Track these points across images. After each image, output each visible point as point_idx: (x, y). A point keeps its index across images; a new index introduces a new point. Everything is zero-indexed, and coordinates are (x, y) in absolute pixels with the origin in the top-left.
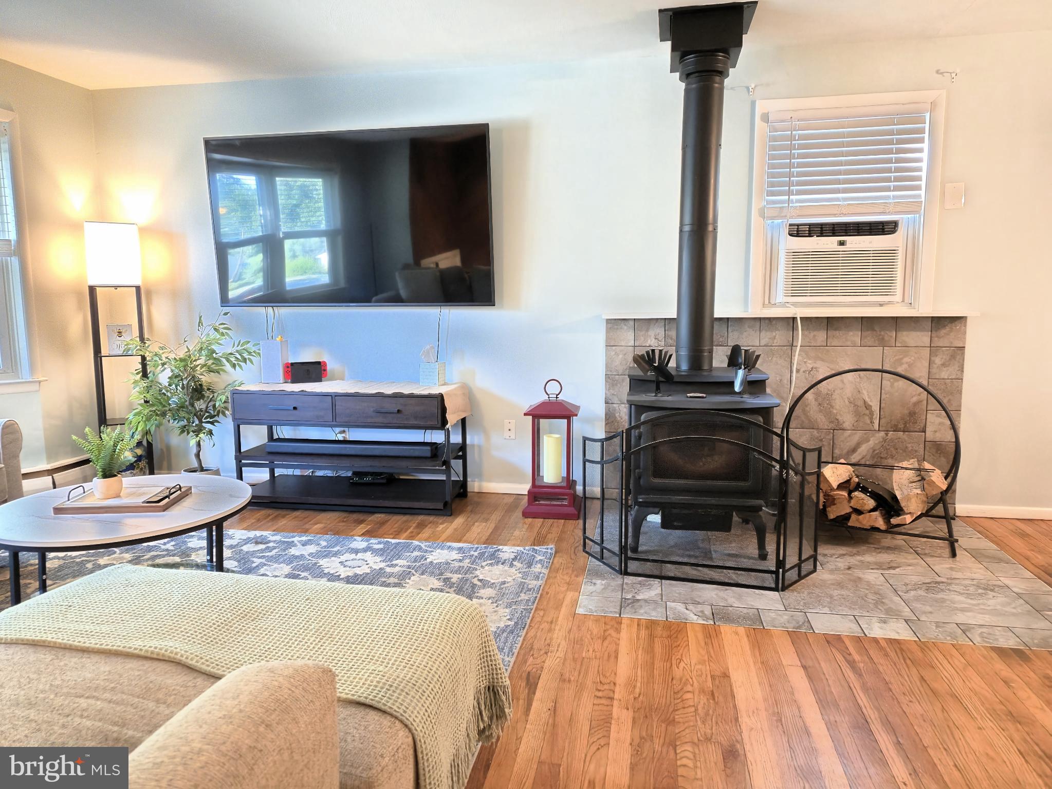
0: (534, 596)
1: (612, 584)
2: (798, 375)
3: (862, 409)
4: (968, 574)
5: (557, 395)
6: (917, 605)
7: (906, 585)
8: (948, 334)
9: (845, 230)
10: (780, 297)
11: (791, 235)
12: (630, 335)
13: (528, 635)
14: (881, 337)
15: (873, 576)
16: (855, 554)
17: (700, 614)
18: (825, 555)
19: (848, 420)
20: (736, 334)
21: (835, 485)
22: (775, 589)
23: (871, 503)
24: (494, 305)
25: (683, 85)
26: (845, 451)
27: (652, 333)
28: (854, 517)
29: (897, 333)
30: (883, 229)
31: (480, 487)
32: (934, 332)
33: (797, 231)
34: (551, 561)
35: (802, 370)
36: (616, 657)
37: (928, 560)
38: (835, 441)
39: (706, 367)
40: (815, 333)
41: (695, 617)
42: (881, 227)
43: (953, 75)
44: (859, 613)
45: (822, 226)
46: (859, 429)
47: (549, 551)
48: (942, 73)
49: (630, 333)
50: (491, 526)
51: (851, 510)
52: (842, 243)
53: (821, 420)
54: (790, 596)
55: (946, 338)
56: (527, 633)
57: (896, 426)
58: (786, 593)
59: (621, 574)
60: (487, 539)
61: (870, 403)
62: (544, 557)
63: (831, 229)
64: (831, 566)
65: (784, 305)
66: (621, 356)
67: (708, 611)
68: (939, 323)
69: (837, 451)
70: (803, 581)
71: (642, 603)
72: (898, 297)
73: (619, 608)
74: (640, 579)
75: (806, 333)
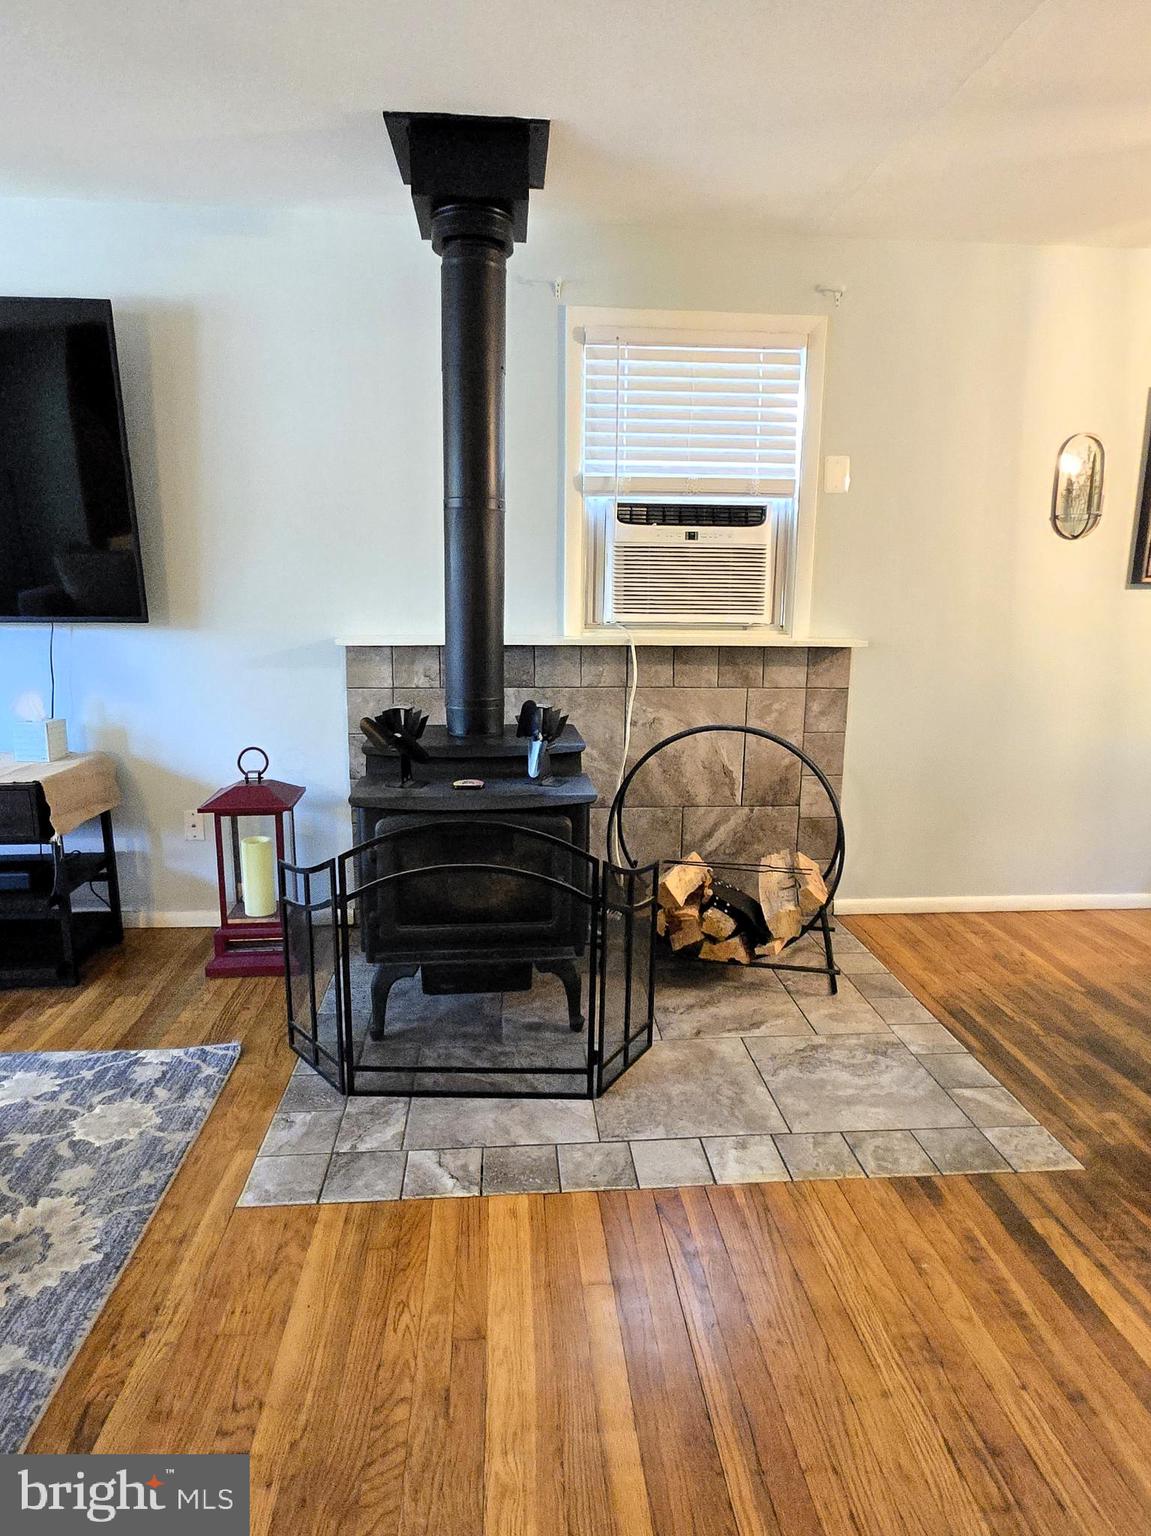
0: (168, 1172)
1: (323, 1121)
2: (635, 729)
3: (720, 777)
4: (853, 1026)
5: (260, 774)
6: (787, 1100)
7: (774, 1057)
8: (828, 671)
9: (696, 516)
10: (609, 614)
11: (621, 520)
12: (386, 671)
13: (121, 1289)
14: (744, 674)
15: (729, 1046)
16: (708, 1002)
17: (460, 1174)
18: (666, 1010)
19: (702, 793)
20: (546, 669)
21: (681, 899)
22: (588, 1096)
23: (728, 925)
24: (147, 621)
25: (439, 260)
26: (698, 837)
27: (419, 667)
28: (706, 946)
29: (766, 668)
30: (746, 518)
31: (149, 919)
32: (811, 667)
33: (631, 515)
34: (227, 1077)
35: (641, 722)
36: (284, 1322)
37: (802, 1002)
38: (685, 823)
39: (493, 729)
40: (659, 668)
41: (450, 1183)
42: (743, 515)
43: (838, 295)
44: (708, 1130)
45: (664, 507)
46: (717, 804)
47: (230, 1053)
48: (822, 291)
49: (385, 667)
50: (144, 1000)
51: (703, 937)
52: (691, 536)
53: (666, 792)
54: (611, 1104)
55: (825, 678)
56: (122, 1281)
57: (763, 799)
58: (602, 1101)
59: (343, 1094)
60: (125, 1036)
61: (731, 768)
62: (216, 1069)
63: (677, 514)
64: (671, 1033)
65: (612, 626)
66: (372, 704)
67: (473, 1160)
68: (817, 655)
69: (687, 837)
70: (631, 1069)
71: (364, 1162)
72: (766, 618)
73: (320, 1181)
74: (375, 1100)
75: (645, 667)
